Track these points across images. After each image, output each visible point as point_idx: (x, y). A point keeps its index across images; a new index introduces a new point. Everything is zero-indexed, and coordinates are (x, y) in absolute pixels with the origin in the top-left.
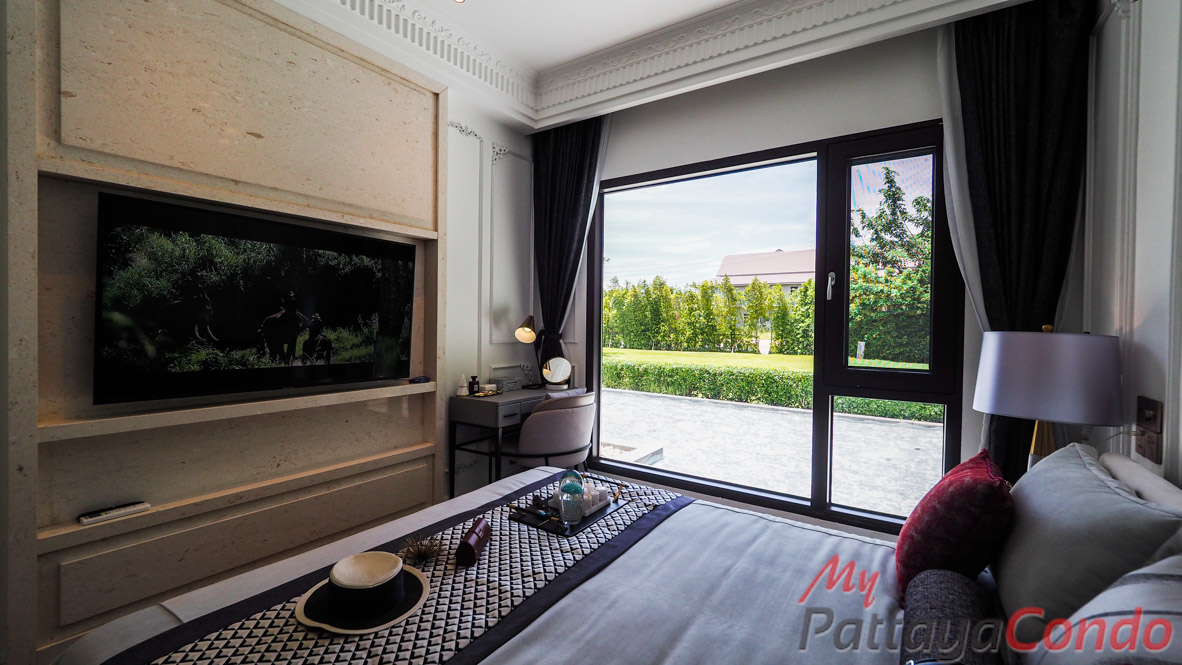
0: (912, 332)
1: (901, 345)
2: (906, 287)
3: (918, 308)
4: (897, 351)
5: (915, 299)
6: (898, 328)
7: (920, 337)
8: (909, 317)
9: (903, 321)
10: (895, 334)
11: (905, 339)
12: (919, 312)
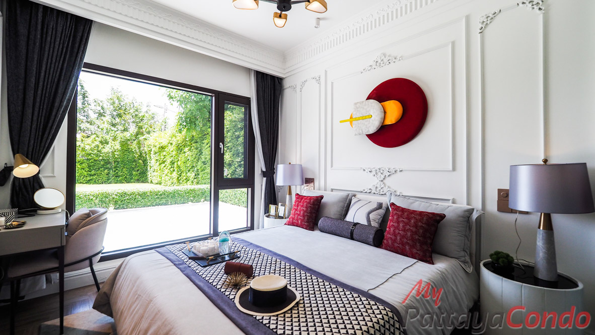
0: (96, 168)
1: (91, 175)
2: (94, 145)
3: (100, 156)
4: (88, 178)
5: (98, 151)
6: (89, 166)
7: (101, 171)
8: (95, 160)
9: (92, 162)
10: (87, 169)
11: (93, 172)
12: (101, 158)
